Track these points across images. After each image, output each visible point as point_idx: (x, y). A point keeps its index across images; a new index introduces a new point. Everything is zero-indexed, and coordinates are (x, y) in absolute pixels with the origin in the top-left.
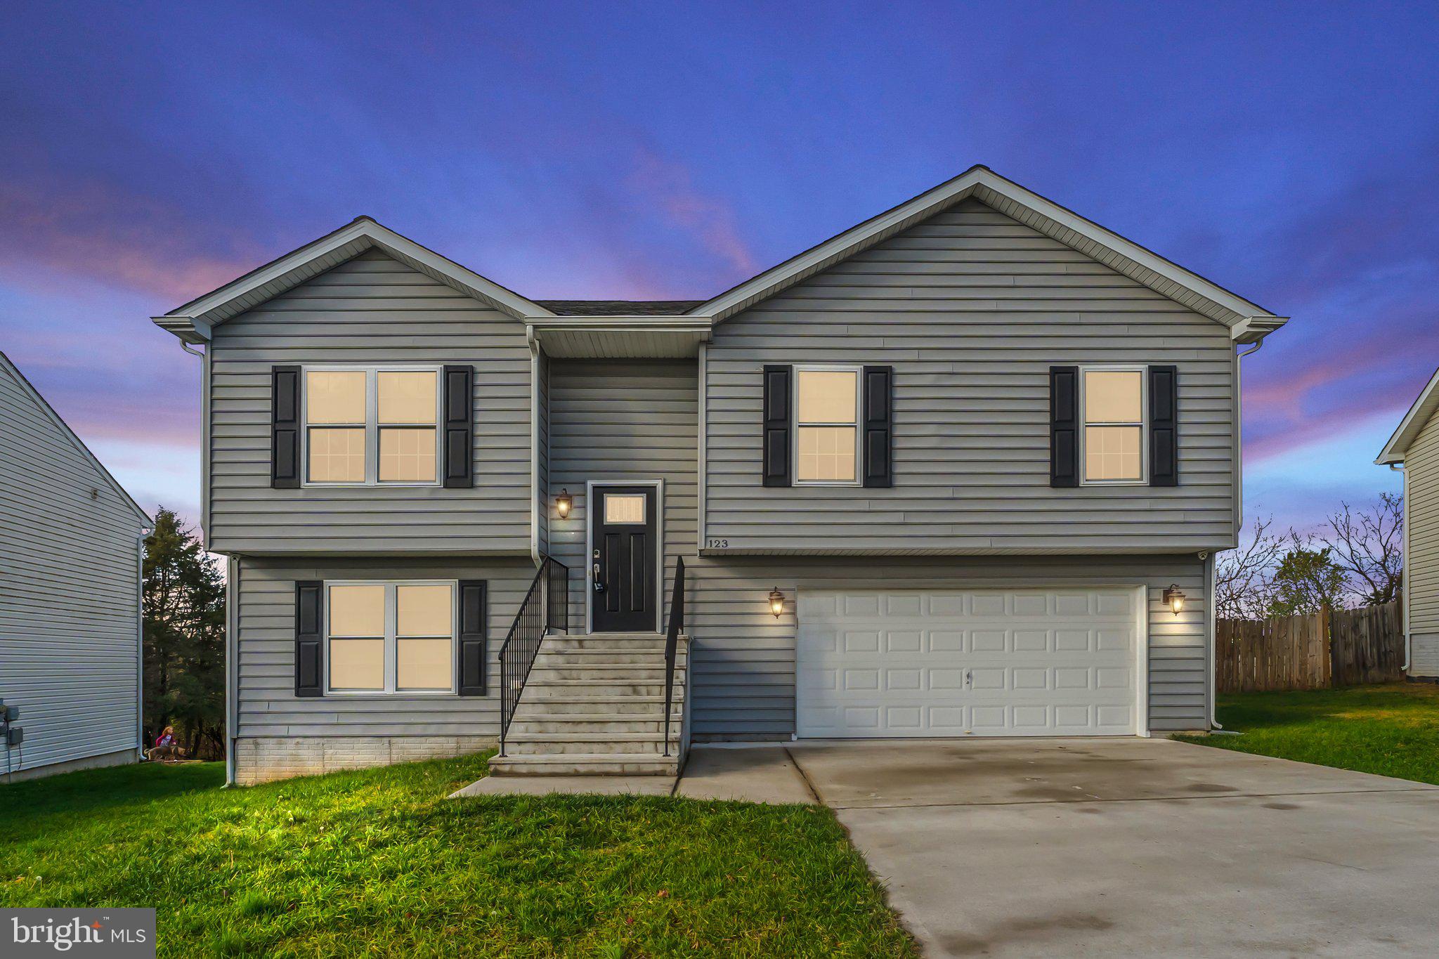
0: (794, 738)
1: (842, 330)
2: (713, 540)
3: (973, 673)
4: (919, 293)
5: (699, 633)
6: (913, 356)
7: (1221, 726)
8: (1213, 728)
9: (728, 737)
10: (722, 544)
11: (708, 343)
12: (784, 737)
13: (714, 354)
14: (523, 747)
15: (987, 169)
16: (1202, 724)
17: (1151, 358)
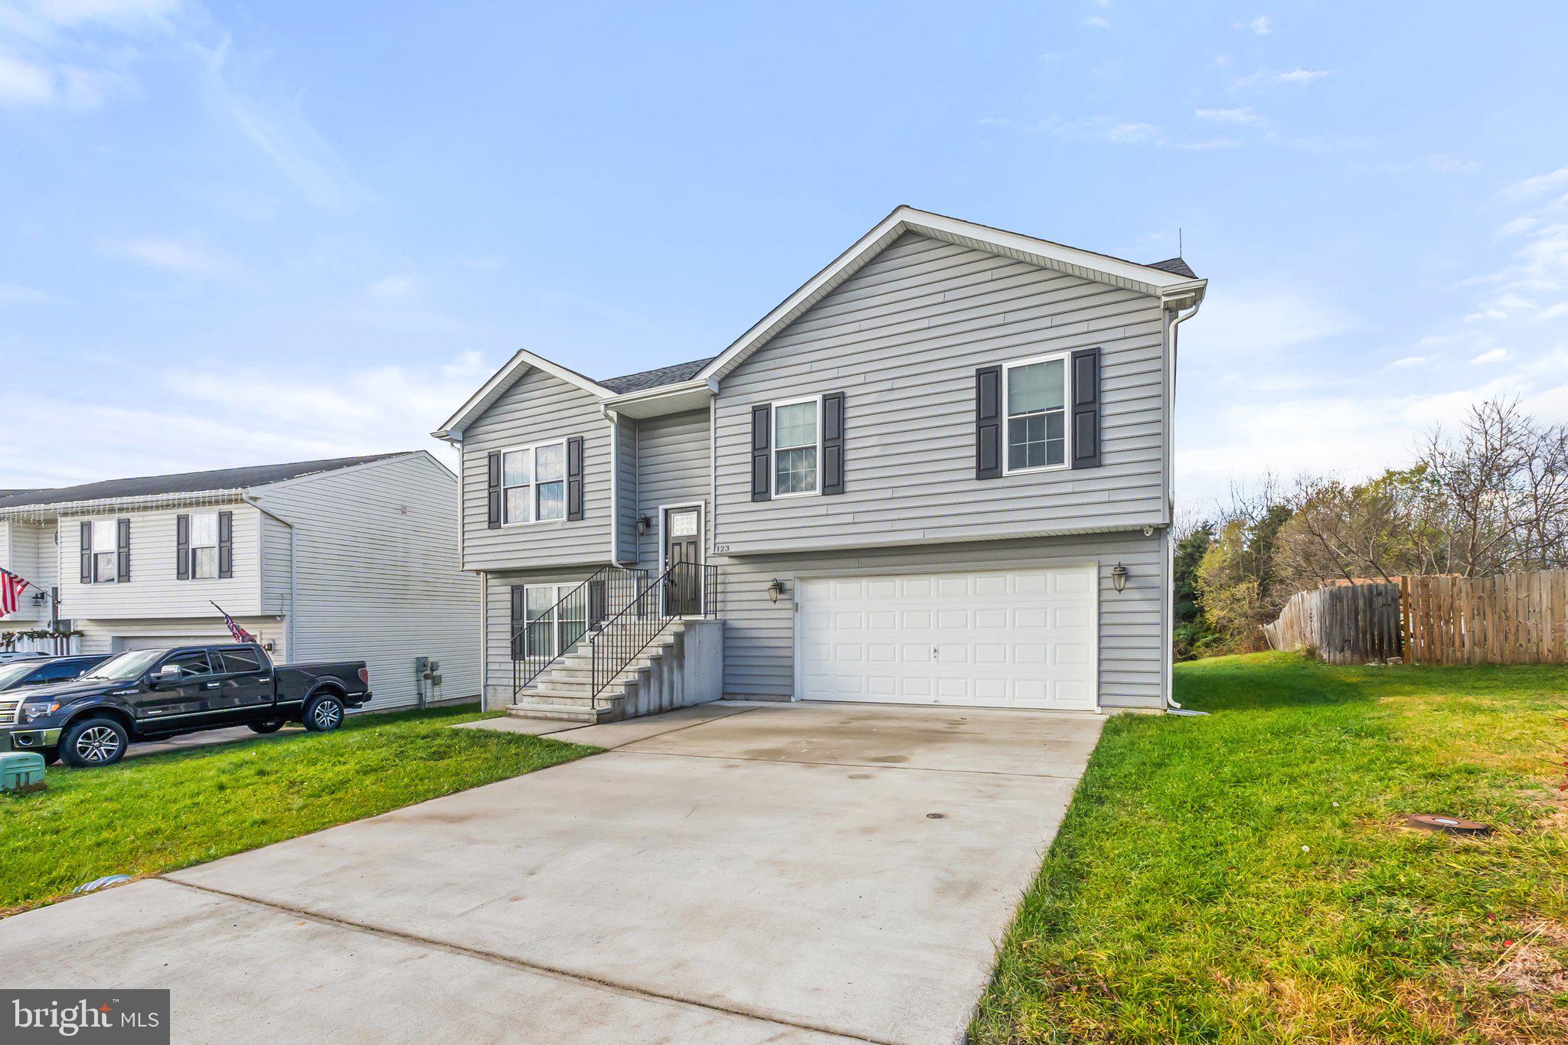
0: (793, 699)
1: (806, 368)
2: (720, 545)
3: (940, 648)
4: (865, 325)
5: (729, 616)
6: (860, 379)
7: (1178, 705)
8: (1169, 705)
9: (748, 697)
10: (726, 548)
11: (715, 396)
12: (787, 698)
13: (720, 403)
14: (534, 698)
15: (908, 207)
16: (1157, 702)
17: (1073, 345)
